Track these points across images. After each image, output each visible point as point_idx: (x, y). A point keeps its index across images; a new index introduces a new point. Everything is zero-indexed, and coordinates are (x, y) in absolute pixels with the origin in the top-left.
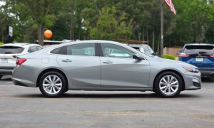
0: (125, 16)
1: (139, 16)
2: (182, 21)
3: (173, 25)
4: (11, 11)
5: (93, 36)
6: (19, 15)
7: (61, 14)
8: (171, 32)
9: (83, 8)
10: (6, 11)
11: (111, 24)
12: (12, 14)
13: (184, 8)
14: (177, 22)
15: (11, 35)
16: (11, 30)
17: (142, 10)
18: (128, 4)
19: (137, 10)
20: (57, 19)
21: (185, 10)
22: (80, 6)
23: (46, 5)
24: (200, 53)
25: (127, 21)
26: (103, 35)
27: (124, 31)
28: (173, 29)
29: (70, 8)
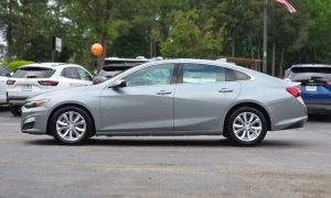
0: (213, 23)
1: (253, 22)
2: (317, 30)
3: (304, 35)
4: (65, 15)
5: (165, 52)
6: (77, 21)
7: (138, 19)
8: (301, 46)
9: (170, 11)
10: (57, 15)
11: (191, 35)
12: (66, 20)
13: (321, 10)
14: (310, 30)
15: (60, 50)
16: (59, 43)
17: (257, 13)
18: (236, 4)
19: (250, 13)
20: (131, 27)
21: (321, 13)
22: (166, 7)
23: (109, 6)
24: (312, 78)
25: (215, 30)
26: (178, 51)
27: (210, 46)
28: (303, 42)
29: (151, 11)
